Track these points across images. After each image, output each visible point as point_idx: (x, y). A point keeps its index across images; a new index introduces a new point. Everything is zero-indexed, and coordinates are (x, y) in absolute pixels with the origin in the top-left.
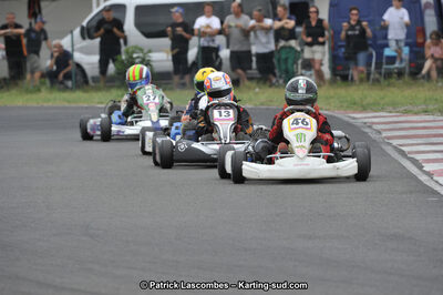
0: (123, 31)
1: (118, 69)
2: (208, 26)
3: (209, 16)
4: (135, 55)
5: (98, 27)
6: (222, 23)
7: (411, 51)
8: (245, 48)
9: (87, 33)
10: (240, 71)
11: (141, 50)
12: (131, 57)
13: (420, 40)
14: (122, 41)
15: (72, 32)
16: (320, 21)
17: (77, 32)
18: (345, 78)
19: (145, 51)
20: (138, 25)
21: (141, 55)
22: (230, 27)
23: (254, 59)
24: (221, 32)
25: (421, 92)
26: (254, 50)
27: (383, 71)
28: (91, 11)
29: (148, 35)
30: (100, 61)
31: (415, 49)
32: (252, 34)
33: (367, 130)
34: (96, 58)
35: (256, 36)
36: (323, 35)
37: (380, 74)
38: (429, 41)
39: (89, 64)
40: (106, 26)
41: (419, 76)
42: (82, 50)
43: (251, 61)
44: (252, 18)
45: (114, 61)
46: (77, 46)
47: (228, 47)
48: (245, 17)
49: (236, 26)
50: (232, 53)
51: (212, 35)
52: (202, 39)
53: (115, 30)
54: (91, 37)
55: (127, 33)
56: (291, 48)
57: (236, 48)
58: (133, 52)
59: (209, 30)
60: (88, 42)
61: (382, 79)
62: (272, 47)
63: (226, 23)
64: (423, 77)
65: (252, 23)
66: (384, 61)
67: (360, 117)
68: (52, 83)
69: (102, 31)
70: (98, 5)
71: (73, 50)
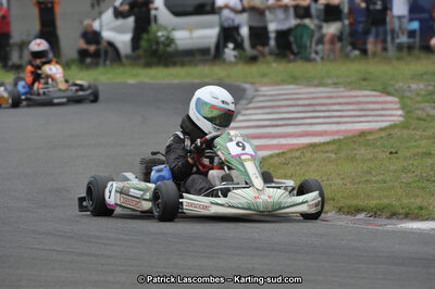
4: (160, 34)
10: (260, 48)
15: (100, 14)
19: (169, 29)
21: (165, 33)
23: (272, 35)
29: (177, 14)
56: (305, 26)
58: (158, 31)
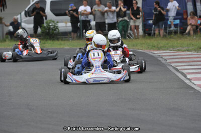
0: (45, 13)
1: (42, 31)
2: (85, 10)
3: (85, 6)
4: (50, 24)
5: (33, 11)
6: (91, 9)
7: (180, 22)
8: (102, 21)
9: (28, 14)
10: (100, 31)
11: (54, 22)
12: (49, 25)
13: (185, 17)
14: (44, 18)
15: (21, 13)
16: (138, 8)
17: (23, 13)
18: (150, 34)
19: (55, 22)
20: (52, 10)
21: (53, 24)
22: (95, 11)
23: (107, 26)
24: (91, 13)
25: (185, 41)
26: (107, 21)
27: (167, 31)
28: (30, 4)
29: (57, 15)
30: (34, 27)
31: (183, 21)
32: (106, 14)
33: (160, 59)
34: (32, 26)
35: (108, 15)
36: (139, 15)
37: (166, 32)
38: (189, 17)
39: (29, 28)
40: (36, 10)
41: (185, 34)
42: (25, 22)
43: (105, 27)
44: (106, 7)
45: (40, 27)
46: (23, 20)
47: (94, 20)
48: (102, 6)
49: (98, 10)
50: (96, 23)
51: (87, 15)
52: (82, 17)
53: (41, 12)
54: (30, 16)
55: (47, 14)
56: (125, 20)
57: (98, 21)
58: (50, 23)
59: (85, 12)
60: (28, 18)
61: (167, 35)
62: (115, 20)
63: (93, 9)
64: (187, 34)
65: (106, 9)
66: (168, 26)
67: (157, 53)
68: (11, 38)
69: (35, 13)
70: (33, 1)
71: (21, 22)
